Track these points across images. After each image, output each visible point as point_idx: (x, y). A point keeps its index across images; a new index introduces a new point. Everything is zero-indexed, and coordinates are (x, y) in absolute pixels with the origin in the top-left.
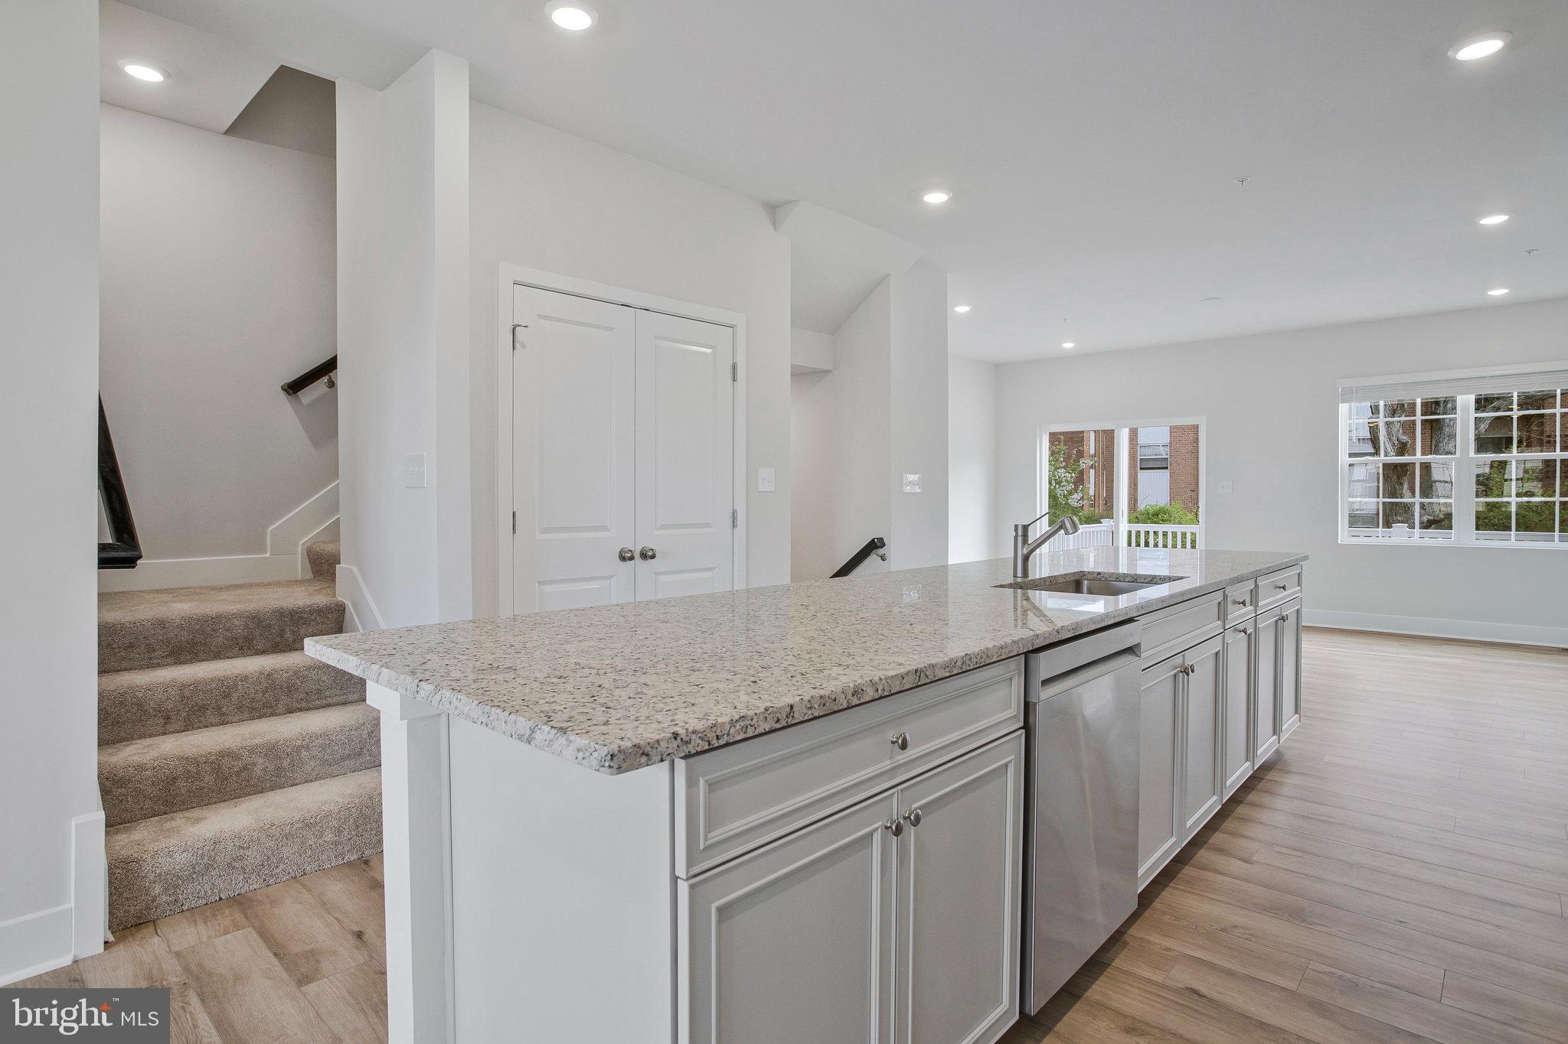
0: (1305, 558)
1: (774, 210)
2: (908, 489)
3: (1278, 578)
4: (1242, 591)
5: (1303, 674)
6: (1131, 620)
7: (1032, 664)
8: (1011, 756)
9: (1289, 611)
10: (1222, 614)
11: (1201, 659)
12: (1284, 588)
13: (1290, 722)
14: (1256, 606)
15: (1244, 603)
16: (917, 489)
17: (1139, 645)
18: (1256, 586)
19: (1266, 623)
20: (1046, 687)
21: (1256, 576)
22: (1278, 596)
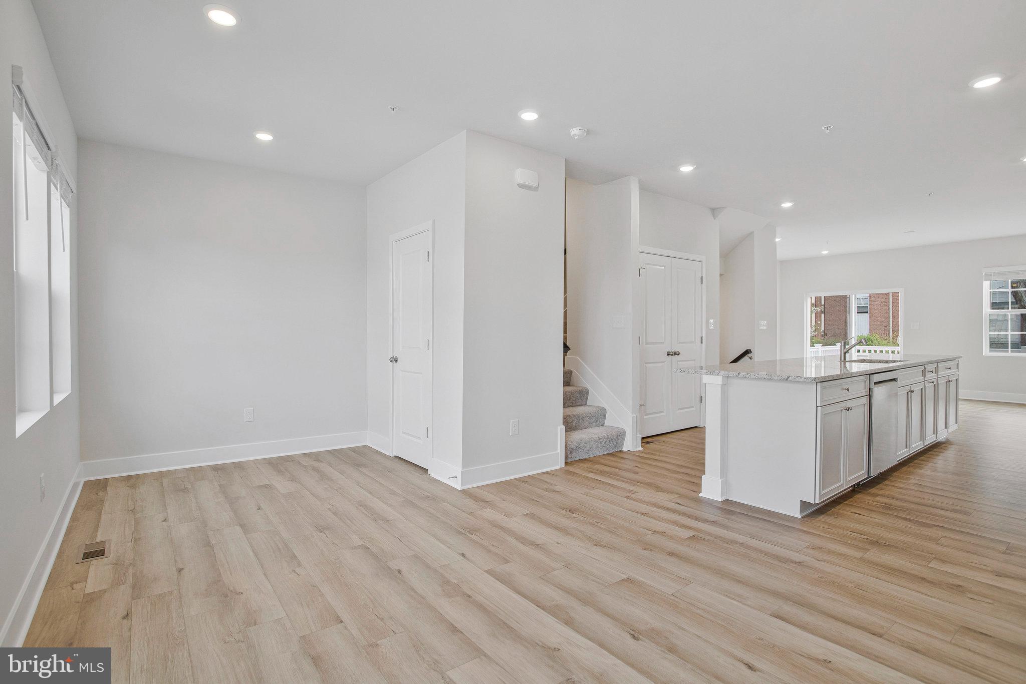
0: (960, 357)
1: (714, 211)
2: (762, 328)
3: (948, 364)
4: (932, 367)
5: (959, 409)
6: (895, 370)
7: (871, 378)
8: (865, 400)
9: (953, 379)
10: (924, 373)
11: (917, 388)
12: (950, 368)
13: (953, 427)
14: (938, 374)
15: (932, 372)
16: (765, 328)
17: (897, 378)
18: (938, 366)
19: (942, 382)
20: (876, 385)
21: (937, 362)
22: (947, 372)
